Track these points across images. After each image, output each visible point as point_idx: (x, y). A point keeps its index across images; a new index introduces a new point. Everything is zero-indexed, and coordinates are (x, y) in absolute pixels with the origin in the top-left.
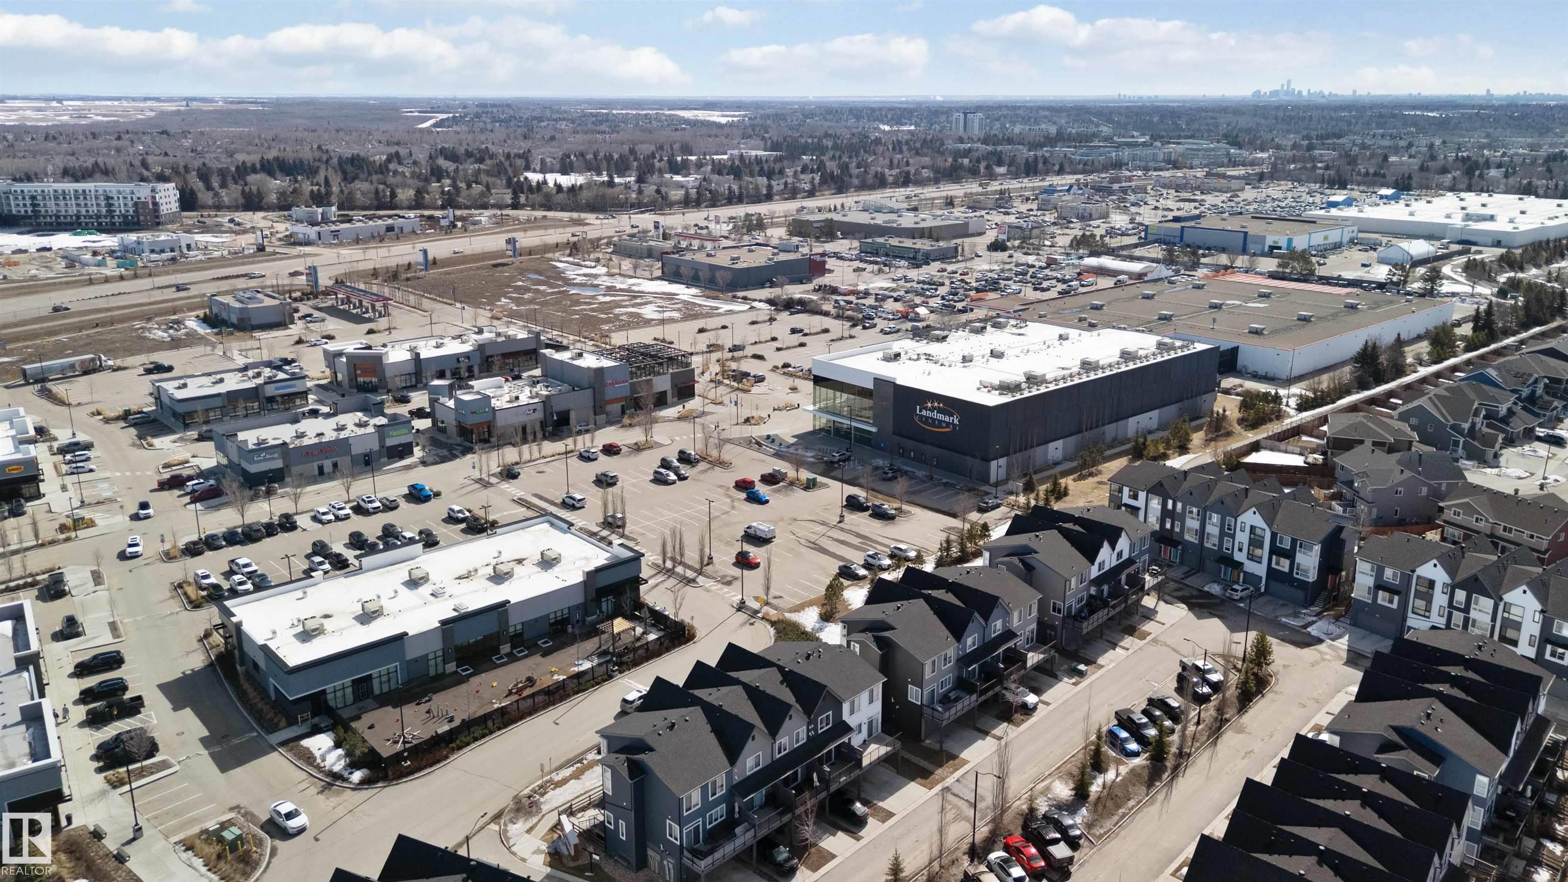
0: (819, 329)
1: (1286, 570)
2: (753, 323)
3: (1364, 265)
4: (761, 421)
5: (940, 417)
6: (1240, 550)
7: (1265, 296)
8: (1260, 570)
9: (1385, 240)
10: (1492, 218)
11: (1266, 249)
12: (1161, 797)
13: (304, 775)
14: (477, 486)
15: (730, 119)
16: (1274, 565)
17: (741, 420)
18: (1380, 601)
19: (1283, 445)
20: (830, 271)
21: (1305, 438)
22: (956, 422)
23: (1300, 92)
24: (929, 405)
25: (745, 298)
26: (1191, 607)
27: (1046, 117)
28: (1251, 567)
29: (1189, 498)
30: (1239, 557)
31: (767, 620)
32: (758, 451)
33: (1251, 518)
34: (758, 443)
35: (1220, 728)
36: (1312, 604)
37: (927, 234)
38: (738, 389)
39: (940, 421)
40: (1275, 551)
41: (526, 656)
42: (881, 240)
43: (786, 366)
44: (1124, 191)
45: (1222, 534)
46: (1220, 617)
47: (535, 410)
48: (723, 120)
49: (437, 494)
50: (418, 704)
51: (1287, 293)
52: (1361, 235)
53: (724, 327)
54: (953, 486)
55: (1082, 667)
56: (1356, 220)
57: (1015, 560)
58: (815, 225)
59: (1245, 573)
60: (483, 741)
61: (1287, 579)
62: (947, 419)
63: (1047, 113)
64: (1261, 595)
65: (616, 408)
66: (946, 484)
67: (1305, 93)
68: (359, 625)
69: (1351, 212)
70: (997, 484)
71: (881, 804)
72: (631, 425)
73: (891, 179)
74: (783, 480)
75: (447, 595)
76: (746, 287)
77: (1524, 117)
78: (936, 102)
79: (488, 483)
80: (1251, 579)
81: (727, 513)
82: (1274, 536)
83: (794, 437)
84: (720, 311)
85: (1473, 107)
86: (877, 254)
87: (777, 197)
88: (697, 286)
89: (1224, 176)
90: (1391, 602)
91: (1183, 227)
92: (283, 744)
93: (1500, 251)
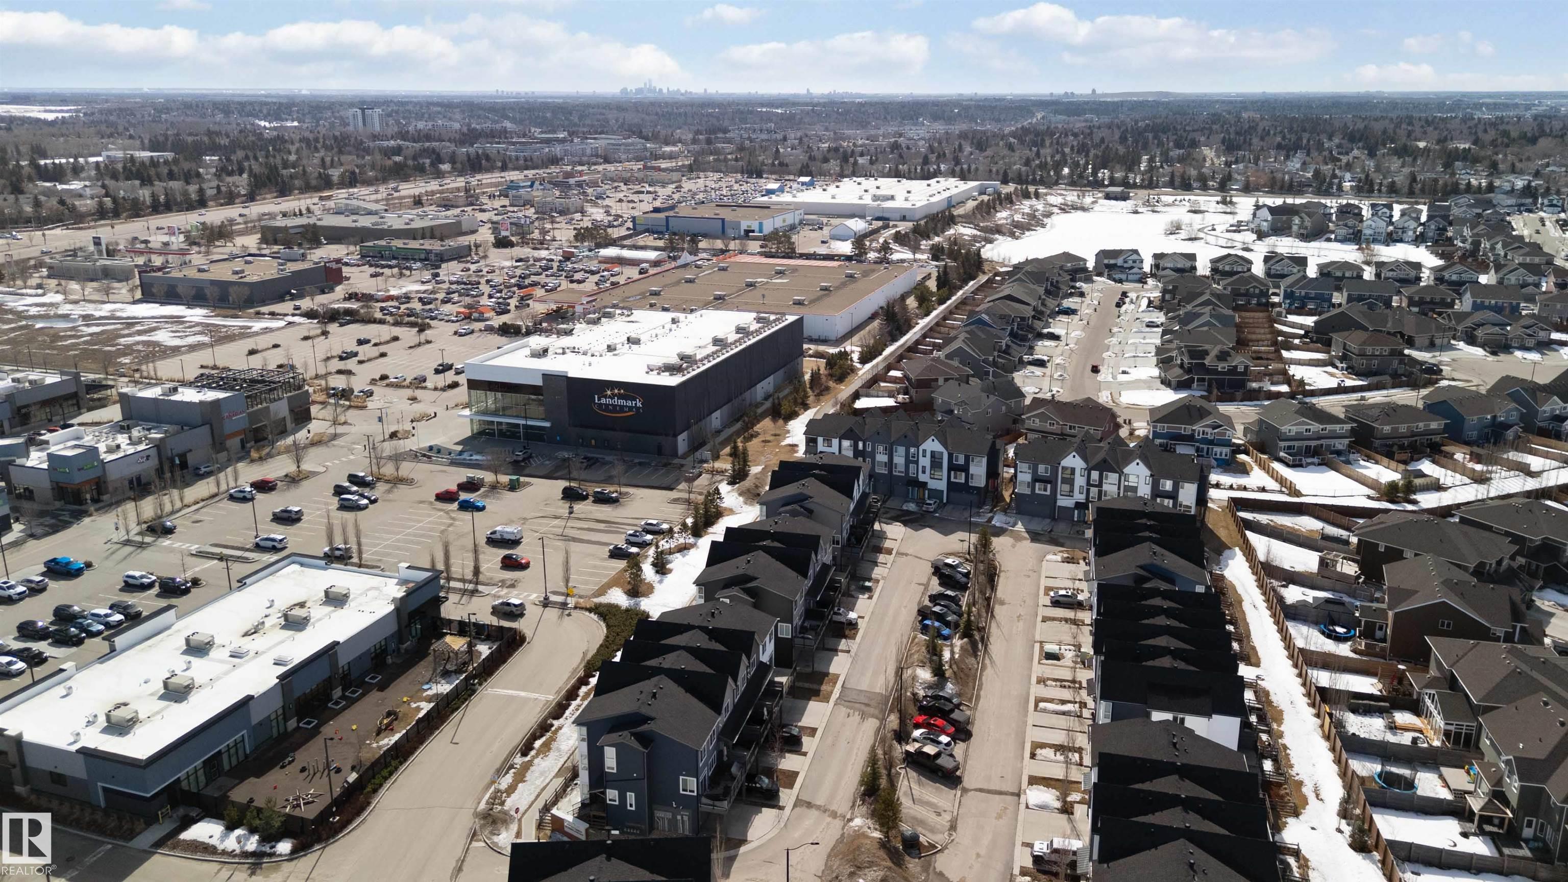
0: (388, 338)
1: (963, 481)
2: (306, 338)
3: (823, 242)
4: (407, 435)
5: (622, 402)
6: (924, 472)
7: (780, 273)
8: (942, 485)
9: (825, 220)
10: (892, 198)
11: (742, 233)
12: (987, 661)
13: (216, 866)
14: (128, 549)
15: (60, 115)
16: (952, 479)
17: (387, 436)
18: (1037, 491)
19: (871, 391)
20: (348, 279)
21: (882, 384)
22: (639, 404)
23: (661, 90)
24: (609, 393)
25: (272, 314)
26: (905, 523)
27: (439, 113)
28: (933, 484)
29: (876, 437)
30: (922, 478)
31: (582, 608)
32: (431, 462)
33: (932, 445)
34: (424, 455)
35: (989, 605)
36: (984, 504)
37: (428, 235)
38: (350, 407)
39: (622, 407)
40: (952, 467)
41: (363, 695)
42: (383, 243)
43: (384, 377)
44: (579, 185)
45: (908, 462)
46: (931, 527)
47: (148, 457)
48: (51, 117)
49: (89, 565)
50: (283, 767)
51: (795, 269)
52: (806, 217)
53: (276, 346)
54: (648, 465)
55: (867, 584)
56: (797, 206)
57: (796, 507)
58: (292, 231)
59: (930, 490)
60: (393, 778)
61: (965, 488)
62: (629, 403)
63: (439, 109)
64: (945, 505)
65: (234, 443)
66: (640, 464)
67: (665, 91)
68: (175, 706)
69: (786, 198)
70: (684, 456)
71: (800, 724)
72: (261, 459)
73: (335, 179)
74: (482, 486)
75: (252, 654)
76: (264, 303)
77: (847, 112)
78: (304, 96)
79: (143, 543)
80: (935, 494)
81: (451, 525)
82: (950, 456)
83: (457, 444)
84: (254, 330)
85: (807, 104)
86: (382, 257)
87: (211, 203)
88: (201, 306)
89: (659, 169)
90: (1045, 490)
91: (667, 217)
92: (159, 844)
93: (910, 225)
